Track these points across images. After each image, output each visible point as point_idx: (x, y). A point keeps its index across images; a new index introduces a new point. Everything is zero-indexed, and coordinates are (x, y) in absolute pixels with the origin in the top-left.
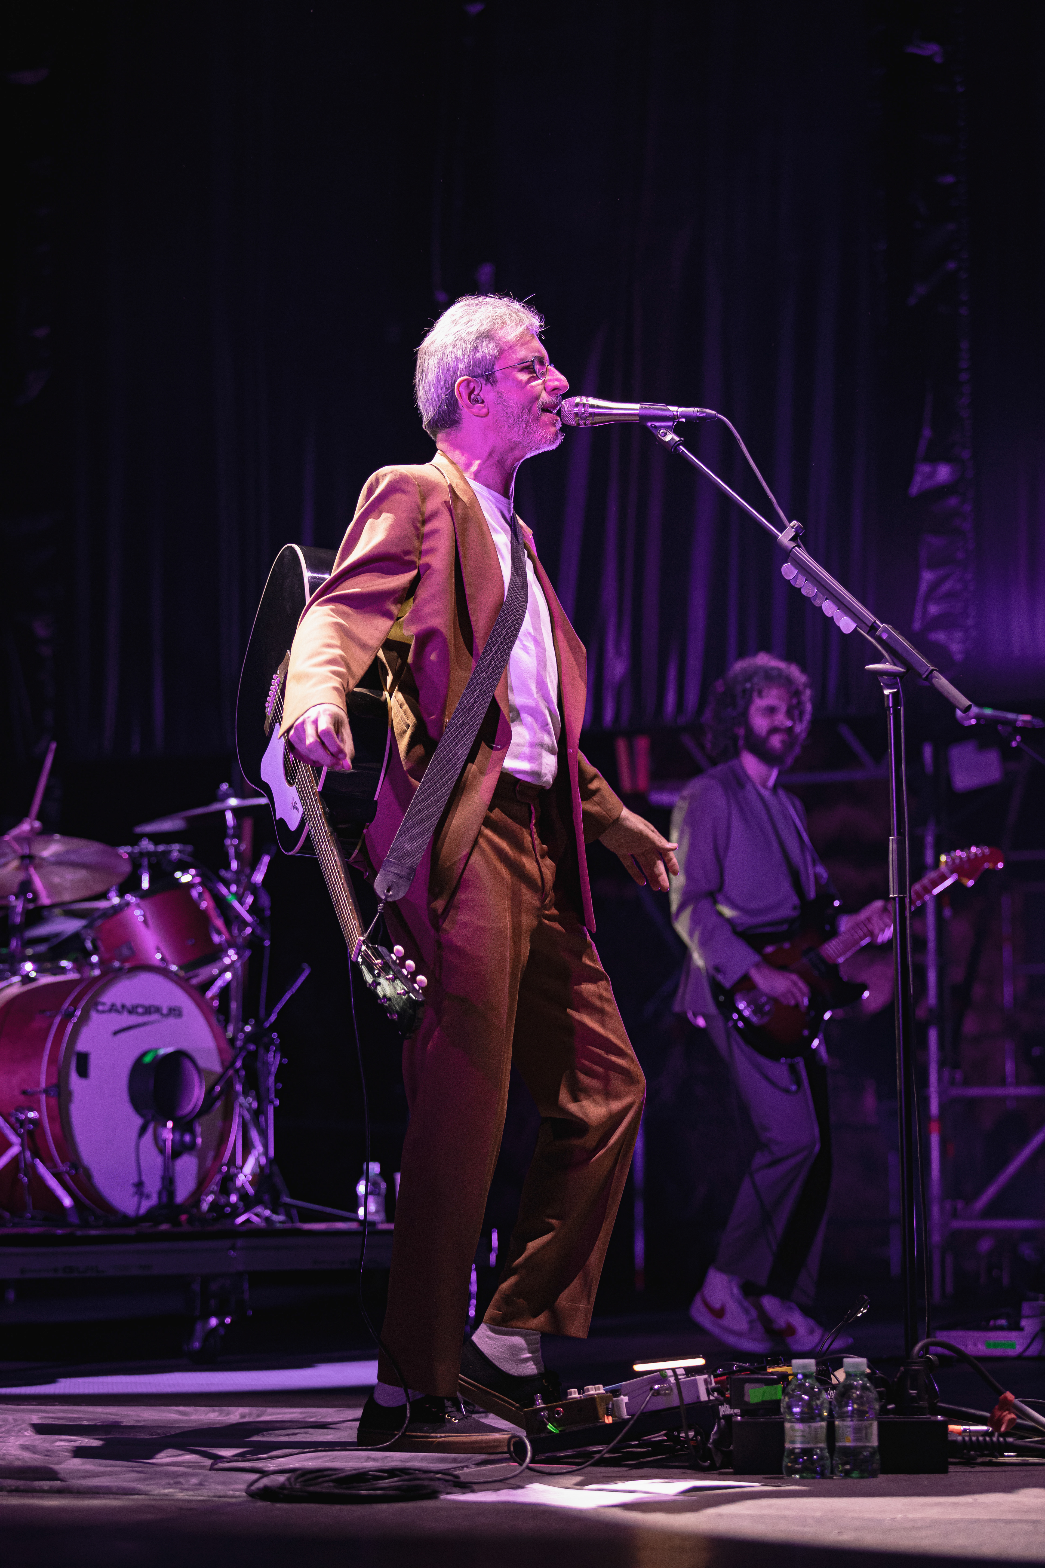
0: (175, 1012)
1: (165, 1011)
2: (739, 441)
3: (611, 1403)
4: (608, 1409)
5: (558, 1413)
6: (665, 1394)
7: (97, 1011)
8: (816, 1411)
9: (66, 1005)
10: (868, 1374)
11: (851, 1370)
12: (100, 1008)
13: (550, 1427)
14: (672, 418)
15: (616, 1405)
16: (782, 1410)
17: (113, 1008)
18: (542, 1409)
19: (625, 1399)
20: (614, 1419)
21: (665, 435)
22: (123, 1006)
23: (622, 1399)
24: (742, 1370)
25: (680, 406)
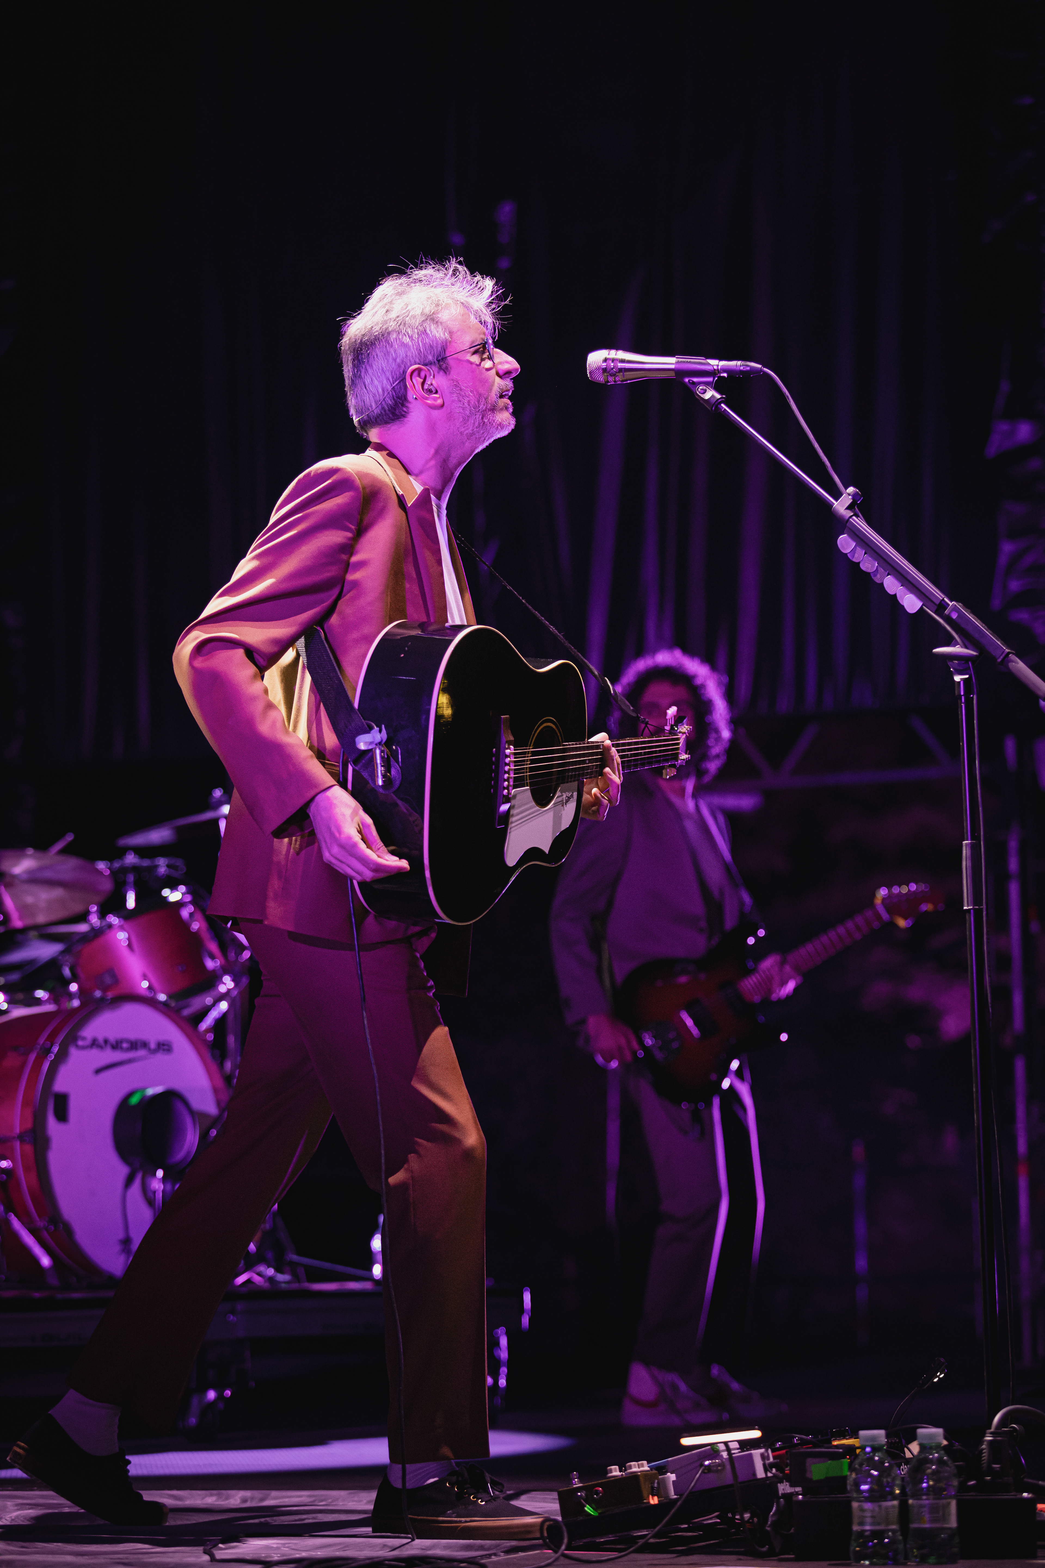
0: (164, 1047)
1: (153, 1046)
2: (788, 398)
3: (656, 1481)
4: (653, 1488)
5: (597, 1493)
6: (717, 1471)
7: (77, 1046)
8: (887, 1489)
9: (41, 1041)
10: (945, 1446)
11: (925, 1442)
12: (80, 1043)
13: (588, 1509)
14: (713, 373)
15: (663, 1484)
16: (849, 1488)
17: (94, 1044)
18: (579, 1489)
19: (672, 1477)
20: (660, 1499)
21: (704, 392)
22: (106, 1041)
23: (669, 1477)
24: (803, 1442)
25: (720, 359)
